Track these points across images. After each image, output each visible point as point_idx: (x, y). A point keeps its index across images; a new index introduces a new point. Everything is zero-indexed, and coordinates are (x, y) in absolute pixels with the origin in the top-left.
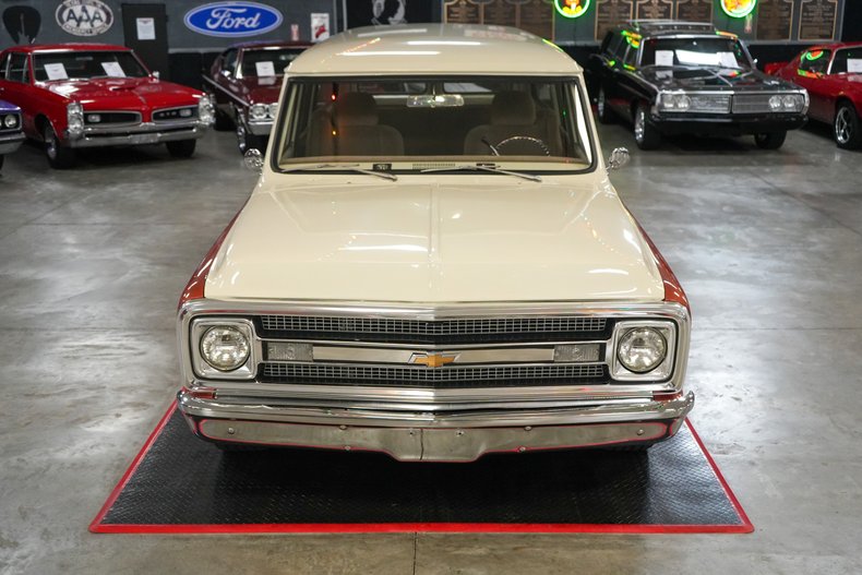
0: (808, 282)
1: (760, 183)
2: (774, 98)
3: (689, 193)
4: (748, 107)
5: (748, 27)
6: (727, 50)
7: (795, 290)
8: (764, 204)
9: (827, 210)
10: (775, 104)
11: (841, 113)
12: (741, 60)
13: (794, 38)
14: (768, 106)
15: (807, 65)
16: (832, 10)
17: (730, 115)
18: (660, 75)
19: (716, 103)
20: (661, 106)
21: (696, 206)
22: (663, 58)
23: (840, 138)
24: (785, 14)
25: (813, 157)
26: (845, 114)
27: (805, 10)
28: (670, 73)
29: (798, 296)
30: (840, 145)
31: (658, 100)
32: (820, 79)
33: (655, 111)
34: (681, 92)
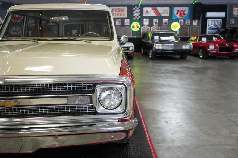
0: (192, 87)
1: (180, 66)
2: (184, 46)
3: (161, 68)
4: (177, 48)
5: (178, 33)
6: (172, 36)
7: (188, 89)
8: (181, 70)
9: (197, 71)
10: (184, 47)
11: (201, 50)
12: (176, 38)
13: (189, 35)
14: (182, 48)
15: (192, 41)
16: (198, 29)
17: (173, 50)
18: (155, 41)
19: (169, 47)
20: (155, 48)
21: (163, 70)
22: (156, 37)
23: (201, 57)
24: (187, 30)
25: (194, 61)
26: (202, 51)
27: (191, 29)
28: (158, 41)
29: (189, 90)
30: (201, 58)
31: (154, 46)
32: (195, 43)
33: (153, 49)
34: (161, 44)
